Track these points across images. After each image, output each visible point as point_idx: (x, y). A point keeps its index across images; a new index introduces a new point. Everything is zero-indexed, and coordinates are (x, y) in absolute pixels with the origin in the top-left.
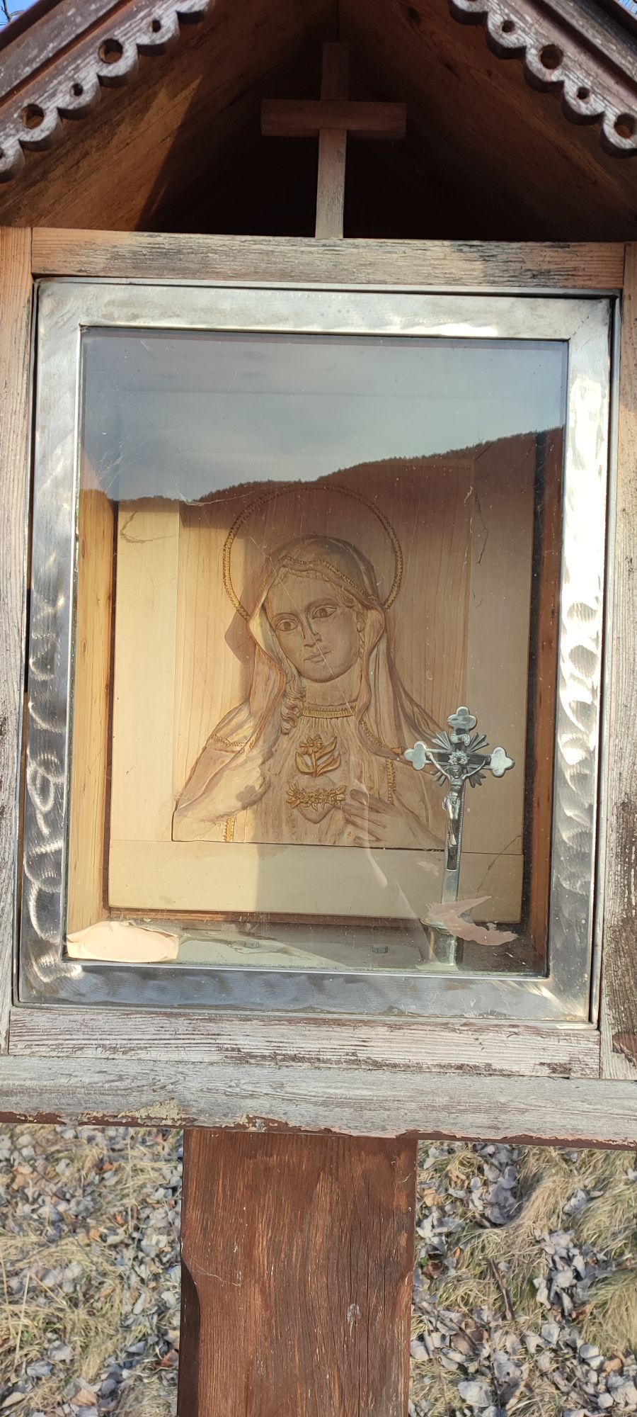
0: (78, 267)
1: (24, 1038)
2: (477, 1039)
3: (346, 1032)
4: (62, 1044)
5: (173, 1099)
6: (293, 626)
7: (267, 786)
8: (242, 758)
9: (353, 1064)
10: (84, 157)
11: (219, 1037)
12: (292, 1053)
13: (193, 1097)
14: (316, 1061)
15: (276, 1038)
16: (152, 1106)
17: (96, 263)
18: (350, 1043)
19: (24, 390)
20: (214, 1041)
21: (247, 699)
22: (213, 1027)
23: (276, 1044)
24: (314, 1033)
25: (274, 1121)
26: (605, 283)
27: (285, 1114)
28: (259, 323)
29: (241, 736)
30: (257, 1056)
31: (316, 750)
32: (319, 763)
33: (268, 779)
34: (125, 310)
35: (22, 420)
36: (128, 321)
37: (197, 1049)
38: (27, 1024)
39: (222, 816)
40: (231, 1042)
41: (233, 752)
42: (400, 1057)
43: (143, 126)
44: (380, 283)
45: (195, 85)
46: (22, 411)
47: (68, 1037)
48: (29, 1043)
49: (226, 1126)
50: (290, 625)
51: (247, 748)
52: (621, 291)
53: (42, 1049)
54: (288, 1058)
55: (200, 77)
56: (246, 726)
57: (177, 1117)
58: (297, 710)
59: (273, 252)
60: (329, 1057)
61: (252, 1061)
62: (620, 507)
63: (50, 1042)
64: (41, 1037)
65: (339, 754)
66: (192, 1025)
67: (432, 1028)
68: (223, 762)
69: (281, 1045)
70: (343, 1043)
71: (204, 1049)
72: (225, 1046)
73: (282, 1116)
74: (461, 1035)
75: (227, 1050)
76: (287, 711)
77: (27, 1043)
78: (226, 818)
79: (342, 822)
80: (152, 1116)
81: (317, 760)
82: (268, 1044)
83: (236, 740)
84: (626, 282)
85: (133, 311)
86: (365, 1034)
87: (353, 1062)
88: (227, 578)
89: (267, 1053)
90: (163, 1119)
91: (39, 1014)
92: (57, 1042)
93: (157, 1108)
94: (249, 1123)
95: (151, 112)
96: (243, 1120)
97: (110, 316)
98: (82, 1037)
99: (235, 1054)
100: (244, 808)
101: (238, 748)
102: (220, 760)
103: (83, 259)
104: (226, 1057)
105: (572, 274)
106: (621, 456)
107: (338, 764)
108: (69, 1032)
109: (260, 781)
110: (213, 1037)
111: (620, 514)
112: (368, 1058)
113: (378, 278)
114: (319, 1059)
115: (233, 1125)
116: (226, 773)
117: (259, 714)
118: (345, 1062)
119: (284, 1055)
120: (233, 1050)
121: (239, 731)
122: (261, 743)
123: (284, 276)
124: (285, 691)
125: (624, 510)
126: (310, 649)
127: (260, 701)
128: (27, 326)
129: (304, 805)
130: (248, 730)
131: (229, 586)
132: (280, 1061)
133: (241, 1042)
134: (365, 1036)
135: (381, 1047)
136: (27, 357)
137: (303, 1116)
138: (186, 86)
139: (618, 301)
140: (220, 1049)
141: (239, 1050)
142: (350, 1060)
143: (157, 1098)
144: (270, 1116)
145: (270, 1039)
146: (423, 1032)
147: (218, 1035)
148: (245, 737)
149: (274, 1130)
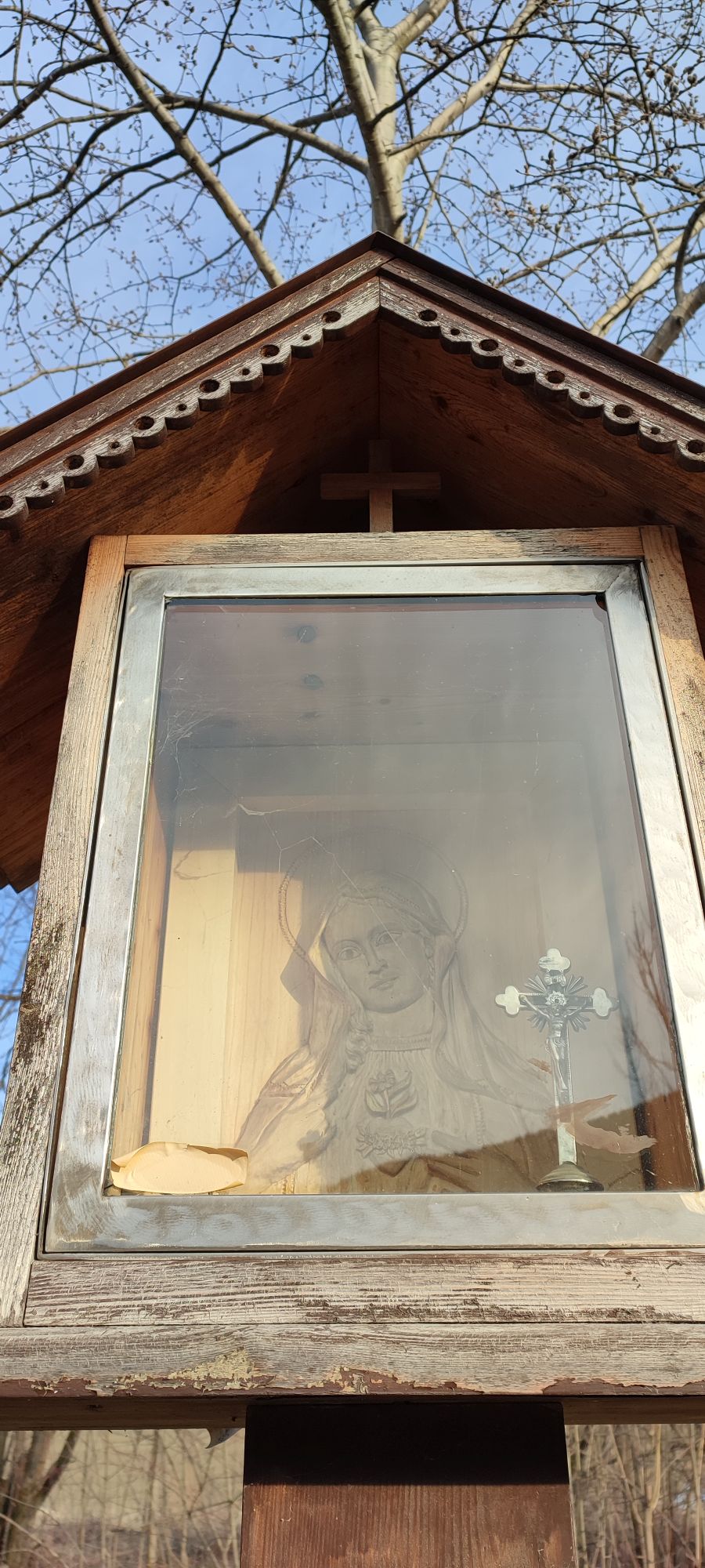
0: (166, 559)
1: (45, 1302)
2: (629, 1273)
3: (460, 1272)
4: (94, 1308)
5: (242, 1348)
6: (355, 954)
7: (333, 1131)
8: (303, 1099)
9: (474, 1316)
10: (175, 494)
11: (299, 1287)
12: (393, 1304)
13: (269, 1345)
14: (424, 1314)
15: (371, 1284)
16: (214, 1361)
17: (182, 556)
18: (467, 1287)
19: (110, 646)
20: (292, 1294)
21: (305, 1042)
22: (291, 1274)
23: (372, 1293)
24: (420, 1274)
25: (376, 1375)
26: (627, 552)
27: (391, 1363)
28: (326, 589)
29: (301, 1078)
30: (348, 1311)
31: (388, 1086)
32: (392, 1102)
33: (333, 1124)
34: (207, 584)
35: (105, 667)
36: (209, 592)
37: (270, 1305)
38: (50, 1282)
39: (280, 1170)
40: (315, 1293)
41: (292, 1095)
42: (534, 1303)
43: (224, 481)
44: (431, 559)
45: (267, 455)
46: (106, 660)
47: (104, 1297)
48: (52, 1308)
49: (313, 1387)
50: (352, 953)
51: (308, 1089)
52: (643, 557)
53: (70, 1315)
54: (388, 1311)
55: (272, 450)
56: (306, 1067)
57: (247, 1376)
58: (364, 1044)
59: (336, 543)
60: (442, 1308)
61: (342, 1319)
62: (679, 712)
63: (79, 1306)
64: (68, 1299)
65: (416, 1090)
66: (263, 1273)
67: (570, 1261)
68: (280, 1107)
69: (378, 1293)
70: (459, 1286)
71: (279, 1304)
72: (307, 1299)
73: (388, 1367)
74: (608, 1269)
75: (309, 1304)
76: (352, 1046)
77: (49, 1308)
78: (284, 1172)
79: (425, 1174)
80: (213, 1376)
81: (390, 1098)
82: (361, 1293)
83: (293, 1082)
84: (646, 551)
85: (214, 585)
86: (485, 1273)
87: (474, 1313)
88: (283, 919)
89: (361, 1306)
90: (228, 1380)
91: (69, 1267)
92: (88, 1305)
93: (220, 1364)
94: (343, 1380)
95: (233, 468)
96: (335, 1377)
97: (193, 590)
98: (121, 1296)
99: (319, 1310)
100: (307, 1159)
101: (298, 1090)
102: (277, 1105)
103: (171, 554)
104: (308, 1315)
105: (599, 547)
106: (670, 672)
107: (414, 1101)
108: (106, 1290)
109: (325, 1125)
110: (291, 1287)
111: (681, 718)
112: (493, 1306)
113: (428, 556)
114: (429, 1311)
115: (322, 1385)
116: (283, 1118)
117: (321, 1053)
118: (463, 1313)
119: (383, 1308)
120: (317, 1304)
121: (299, 1072)
122: (324, 1080)
123: (346, 557)
124: (349, 1022)
125: (684, 714)
126: (375, 976)
127: (321, 1040)
128: (117, 599)
129: (377, 1152)
130: (308, 1070)
131: (285, 926)
132: (379, 1316)
133: (327, 1293)
134: (485, 1277)
135: (507, 1290)
136: (115, 621)
137: (415, 1365)
138: (261, 455)
139: (642, 564)
140: (300, 1304)
141: (325, 1304)
142: (470, 1310)
143: (220, 1349)
144: (371, 1369)
145: (365, 1287)
146: (558, 1267)
147: (297, 1284)
148: (306, 1079)
149: (379, 1389)
